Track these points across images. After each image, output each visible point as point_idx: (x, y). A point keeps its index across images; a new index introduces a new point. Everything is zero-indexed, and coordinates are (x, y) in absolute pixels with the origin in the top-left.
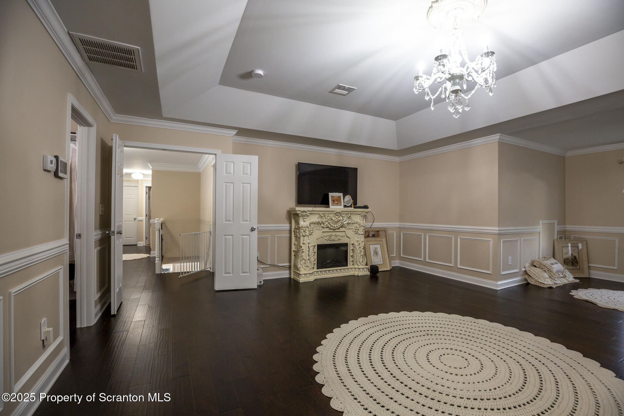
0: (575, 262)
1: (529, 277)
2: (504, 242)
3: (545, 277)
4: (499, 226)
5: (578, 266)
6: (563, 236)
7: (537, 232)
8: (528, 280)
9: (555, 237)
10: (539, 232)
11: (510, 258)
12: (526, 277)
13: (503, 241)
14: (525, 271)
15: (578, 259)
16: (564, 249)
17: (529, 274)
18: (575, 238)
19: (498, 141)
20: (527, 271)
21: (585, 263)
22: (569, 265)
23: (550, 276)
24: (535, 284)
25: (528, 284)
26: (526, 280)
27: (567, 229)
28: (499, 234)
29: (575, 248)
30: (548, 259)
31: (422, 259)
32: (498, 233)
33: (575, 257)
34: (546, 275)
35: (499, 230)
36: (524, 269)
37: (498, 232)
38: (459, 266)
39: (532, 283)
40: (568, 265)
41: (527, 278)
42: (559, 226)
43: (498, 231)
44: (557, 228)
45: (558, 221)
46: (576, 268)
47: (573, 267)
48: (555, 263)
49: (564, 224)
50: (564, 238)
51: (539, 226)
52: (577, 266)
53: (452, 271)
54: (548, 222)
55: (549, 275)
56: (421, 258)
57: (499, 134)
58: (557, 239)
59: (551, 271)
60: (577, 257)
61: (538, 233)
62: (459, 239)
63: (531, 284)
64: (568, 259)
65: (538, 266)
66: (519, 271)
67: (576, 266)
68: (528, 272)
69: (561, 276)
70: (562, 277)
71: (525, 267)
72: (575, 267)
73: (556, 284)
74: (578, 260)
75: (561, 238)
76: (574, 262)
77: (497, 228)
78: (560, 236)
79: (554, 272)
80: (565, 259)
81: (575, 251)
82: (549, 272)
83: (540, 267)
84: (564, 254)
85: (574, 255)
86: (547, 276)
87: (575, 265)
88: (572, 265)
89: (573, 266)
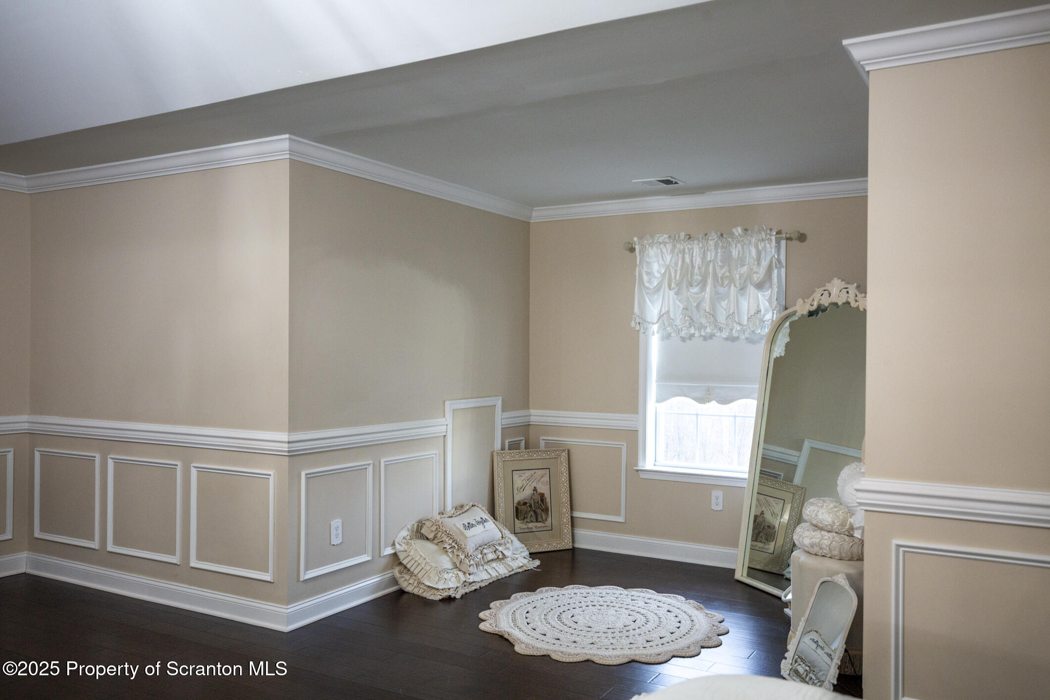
0: (542, 510)
1: (405, 571)
2: (309, 477)
3: (440, 569)
4: (292, 429)
5: (549, 519)
6: (522, 440)
7: (440, 436)
8: (401, 581)
9: (498, 445)
10: (445, 436)
11: (336, 523)
12: (396, 571)
13: (306, 474)
14: (395, 555)
15: (548, 500)
16: (516, 476)
17: (405, 562)
18: (548, 444)
19: (288, 156)
20: (399, 554)
21: (566, 509)
22: (529, 520)
23: (455, 564)
24: (416, 591)
25: (401, 592)
26: (395, 581)
27: (533, 419)
28: (293, 455)
29: (543, 471)
30: (466, 511)
31: (95, 545)
32: (289, 452)
33: (542, 495)
34: (445, 562)
35: (289, 442)
36: (389, 551)
37: (285, 447)
38: (194, 563)
39: (409, 589)
40: (525, 520)
41: (398, 575)
42: (507, 414)
43: (286, 445)
44: (501, 419)
45: (503, 400)
46: (545, 526)
47: (536, 524)
48: (478, 523)
49: (525, 404)
50: (523, 444)
51: (444, 416)
52: (546, 520)
53: (175, 578)
54: (472, 403)
55: (455, 560)
56: (92, 538)
57: (287, 136)
58: (503, 449)
59: (460, 548)
60: (547, 496)
61: (442, 438)
62: (194, 473)
63: (407, 592)
64: (525, 504)
65: (431, 536)
66: (370, 559)
67: (543, 521)
68: (401, 556)
69: (491, 556)
70: (492, 560)
71: (394, 544)
72: (543, 525)
73: (470, 584)
74: (549, 505)
75: (514, 446)
76: (539, 511)
77: (284, 437)
78: (509, 442)
79: (470, 548)
80: (519, 503)
81: (543, 479)
82: (455, 551)
83: (435, 537)
84: (516, 492)
85: (539, 491)
86: (449, 565)
87: (542, 517)
88: (534, 519)
89: (537, 521)
